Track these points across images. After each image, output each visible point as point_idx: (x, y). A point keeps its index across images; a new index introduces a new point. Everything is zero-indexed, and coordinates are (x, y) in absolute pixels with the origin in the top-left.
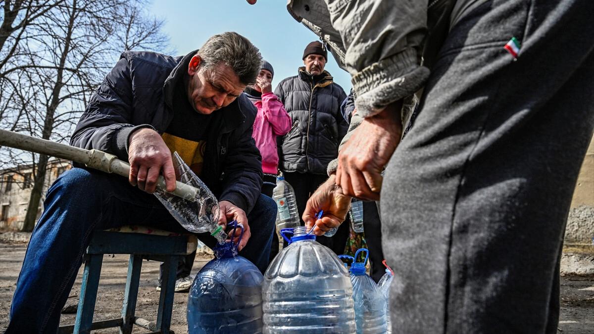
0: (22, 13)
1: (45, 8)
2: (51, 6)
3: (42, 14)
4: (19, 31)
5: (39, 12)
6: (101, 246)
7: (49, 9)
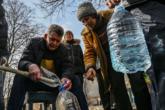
0: (13, 49)
1: (19, 46)
2: (21, 45)
3: (18, 48)
4: (13, 54)
5: (17, 47)
6: (32, 97)
7: (20, 46)
